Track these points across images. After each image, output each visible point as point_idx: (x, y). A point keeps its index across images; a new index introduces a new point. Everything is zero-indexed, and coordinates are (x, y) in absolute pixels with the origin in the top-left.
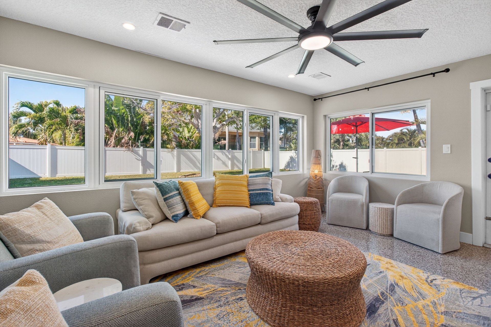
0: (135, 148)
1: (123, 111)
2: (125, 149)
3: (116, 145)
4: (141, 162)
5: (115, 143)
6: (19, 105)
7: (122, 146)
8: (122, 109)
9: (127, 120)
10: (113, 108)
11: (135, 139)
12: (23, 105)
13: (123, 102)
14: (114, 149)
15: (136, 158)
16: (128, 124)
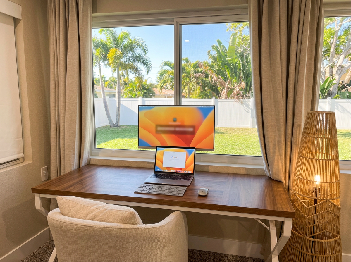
0: (245, 99)
1: (236, 60)
2: (235, 101)
3: (227, 97)
4: (250, 115)
5: (227, 95)
6: (163, 65)
7: (233, 97)
8: (236, 58)
9: (240, 69)
10: (227, 59)
11: (246, 90)
12: (166, 64)
13: (236, 51)
14: (225, 100)
15: (246, 110)
16: (240, 74)
